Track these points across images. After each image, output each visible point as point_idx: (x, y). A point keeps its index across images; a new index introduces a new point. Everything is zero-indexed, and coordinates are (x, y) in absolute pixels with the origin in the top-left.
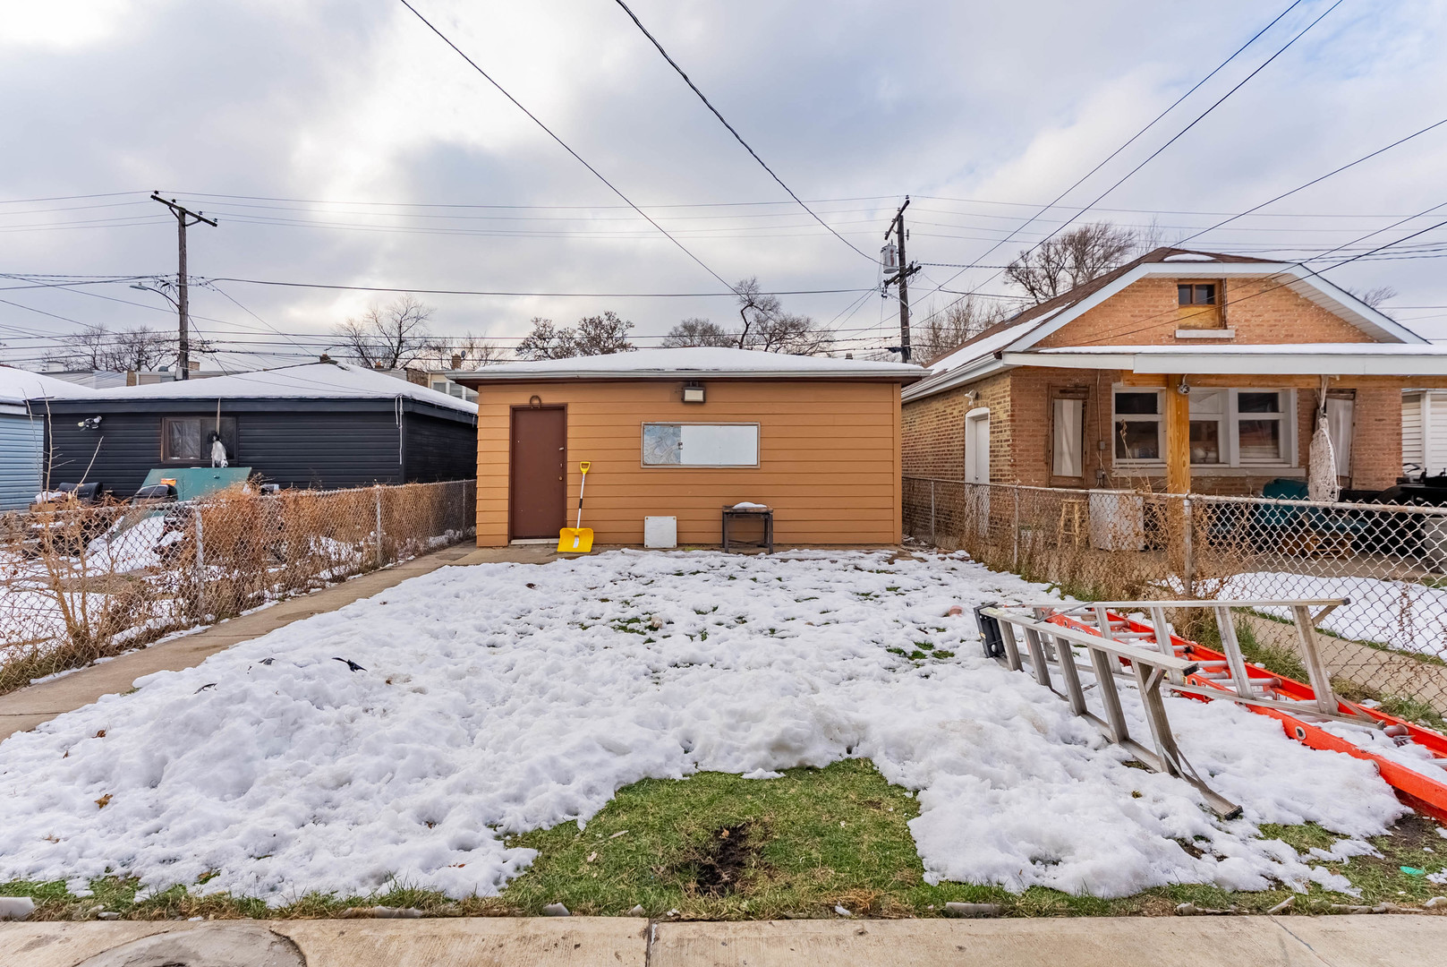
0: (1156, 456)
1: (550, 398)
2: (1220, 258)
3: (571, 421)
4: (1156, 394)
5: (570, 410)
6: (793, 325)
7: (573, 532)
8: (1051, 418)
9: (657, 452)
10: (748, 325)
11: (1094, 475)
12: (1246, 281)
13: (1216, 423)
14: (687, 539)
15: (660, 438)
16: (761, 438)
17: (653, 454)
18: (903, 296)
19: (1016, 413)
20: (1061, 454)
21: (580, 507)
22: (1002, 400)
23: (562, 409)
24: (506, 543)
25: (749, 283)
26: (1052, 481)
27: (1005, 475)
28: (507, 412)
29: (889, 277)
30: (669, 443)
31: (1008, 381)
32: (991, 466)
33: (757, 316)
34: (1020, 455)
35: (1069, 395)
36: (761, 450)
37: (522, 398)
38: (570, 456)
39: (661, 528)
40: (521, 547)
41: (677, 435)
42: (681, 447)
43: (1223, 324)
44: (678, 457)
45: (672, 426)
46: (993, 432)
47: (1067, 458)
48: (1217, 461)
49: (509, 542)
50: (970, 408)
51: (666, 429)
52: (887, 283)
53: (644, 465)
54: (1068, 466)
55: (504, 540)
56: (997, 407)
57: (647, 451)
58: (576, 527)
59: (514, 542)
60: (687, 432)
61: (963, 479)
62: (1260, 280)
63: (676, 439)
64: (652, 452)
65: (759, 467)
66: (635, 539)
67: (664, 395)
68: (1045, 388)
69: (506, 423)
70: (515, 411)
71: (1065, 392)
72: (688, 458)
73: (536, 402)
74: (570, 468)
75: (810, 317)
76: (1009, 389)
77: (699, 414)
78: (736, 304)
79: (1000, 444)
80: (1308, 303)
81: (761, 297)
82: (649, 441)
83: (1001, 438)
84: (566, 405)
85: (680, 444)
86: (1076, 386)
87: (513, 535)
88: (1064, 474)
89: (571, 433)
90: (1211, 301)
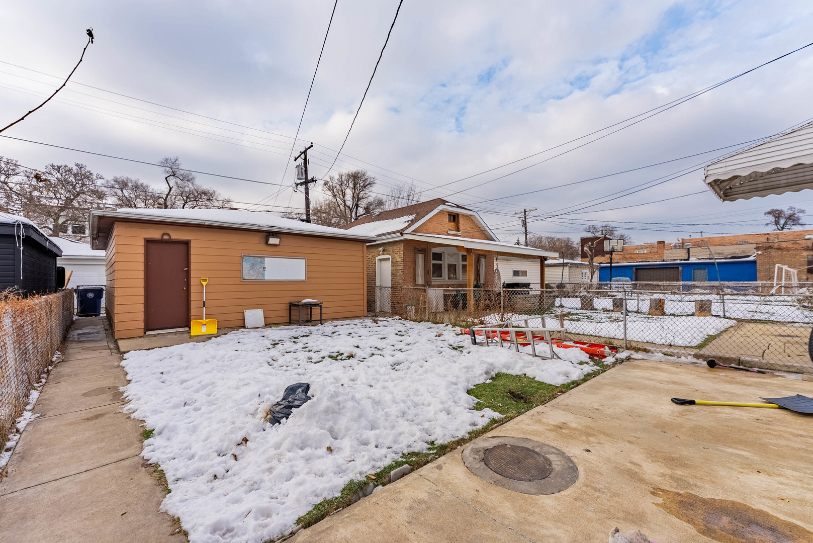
0: (441, 276)
1: (176, 235)
2: (458, 207)
3: (193, 251)
4: (441, 254)
5: (193, 245)
6: (205, 193)
7: (201, 322)
8: (415, 261)
9: (251, 272)
10: (171, 189)
11: (428, 283)
12: (464, 215)
13: (456, 265)
14: (270, 321)
15: (253, 264)
16: (307, 266)
17: (249, 273)
18: (307, 193)
19: (405, 258)
20: (418, 275)
21: (204, 306)
22: (398, 253)
23: (187, 244)
24: (142, 334)
25: (173, 161)
26: (415, 285)
27: (400, 284)
28: (142, 243)
29: (299, 181)
30: (258, 267)
31: (402, 245)
32: (392, 280)
33: (177, 183)
34: (406, 276)
35: (420, 252)
36: (307, 272)
37: (155, 234)
38: (193, 274)
39: (255, 316)
40: (155, 335)
41: (263, 262)
42: (265, 269)
43: (458, 229)
44: (263, 275)
45: (260, 257)
46: (393, 266)
47: (420, 277)
48: (456, 279)
49: (145, 333)
50: (379, 255)
51: (257, 259)
52: (297, 185)
53: (243, 279)
54: (420, 281)
55: (141, 332)
56: (396, 255)
57: (245, 271)
58: (203, 319)
59: (148, 333)
60: (269, 262)
61: (375, 284)
62: (467, 216)
63: (262, 265)
64: (248, 273)
65: (306, 281)
66: (240, 323)
67: (256, 240)
68: (413, 248)
69: (141, 250)
70: (148, 242)
71: (419, 251)
72: (269, 276)
73: (166, 237)
74: (193, 282)
75: (216, 190)
76: (402, 248)
77: (276, 251)
78: (162, 173)
79: (397, 271)
80: (476, 226)
81: (182, 172)
82: (246, 266)
83: (398, 269)
84: (190, 241)
85: (264, 268)
86: (422, 249)
87: (147, 328)
88: (419, 284)
89: (193, 259)
90: (454, 220)
